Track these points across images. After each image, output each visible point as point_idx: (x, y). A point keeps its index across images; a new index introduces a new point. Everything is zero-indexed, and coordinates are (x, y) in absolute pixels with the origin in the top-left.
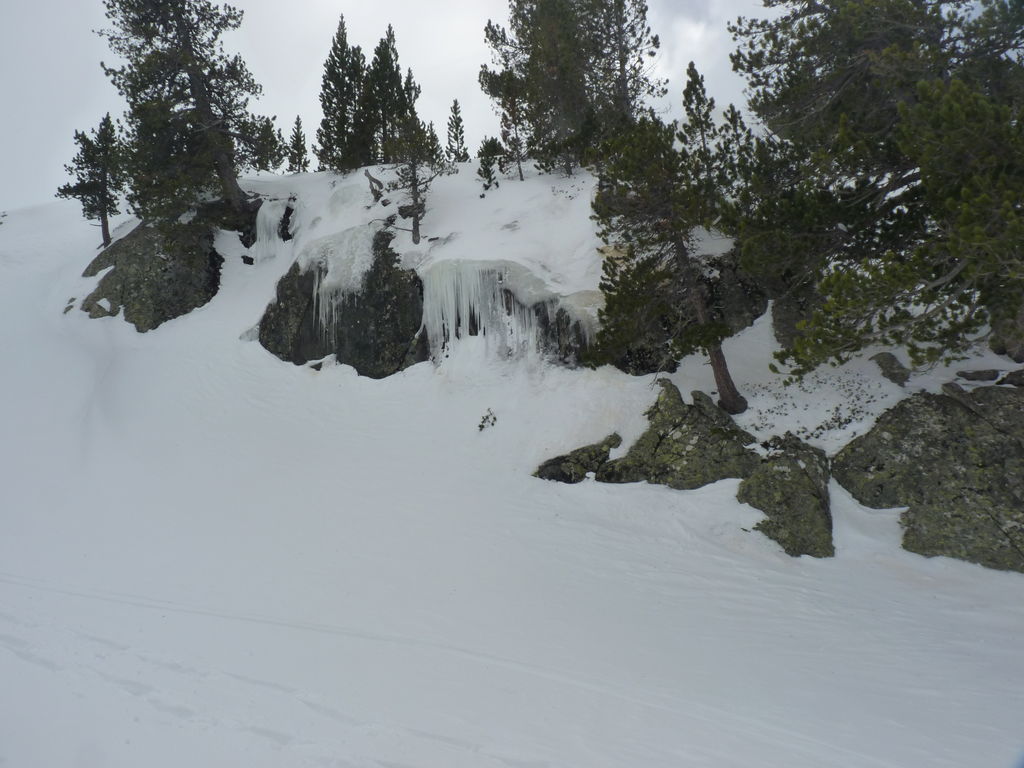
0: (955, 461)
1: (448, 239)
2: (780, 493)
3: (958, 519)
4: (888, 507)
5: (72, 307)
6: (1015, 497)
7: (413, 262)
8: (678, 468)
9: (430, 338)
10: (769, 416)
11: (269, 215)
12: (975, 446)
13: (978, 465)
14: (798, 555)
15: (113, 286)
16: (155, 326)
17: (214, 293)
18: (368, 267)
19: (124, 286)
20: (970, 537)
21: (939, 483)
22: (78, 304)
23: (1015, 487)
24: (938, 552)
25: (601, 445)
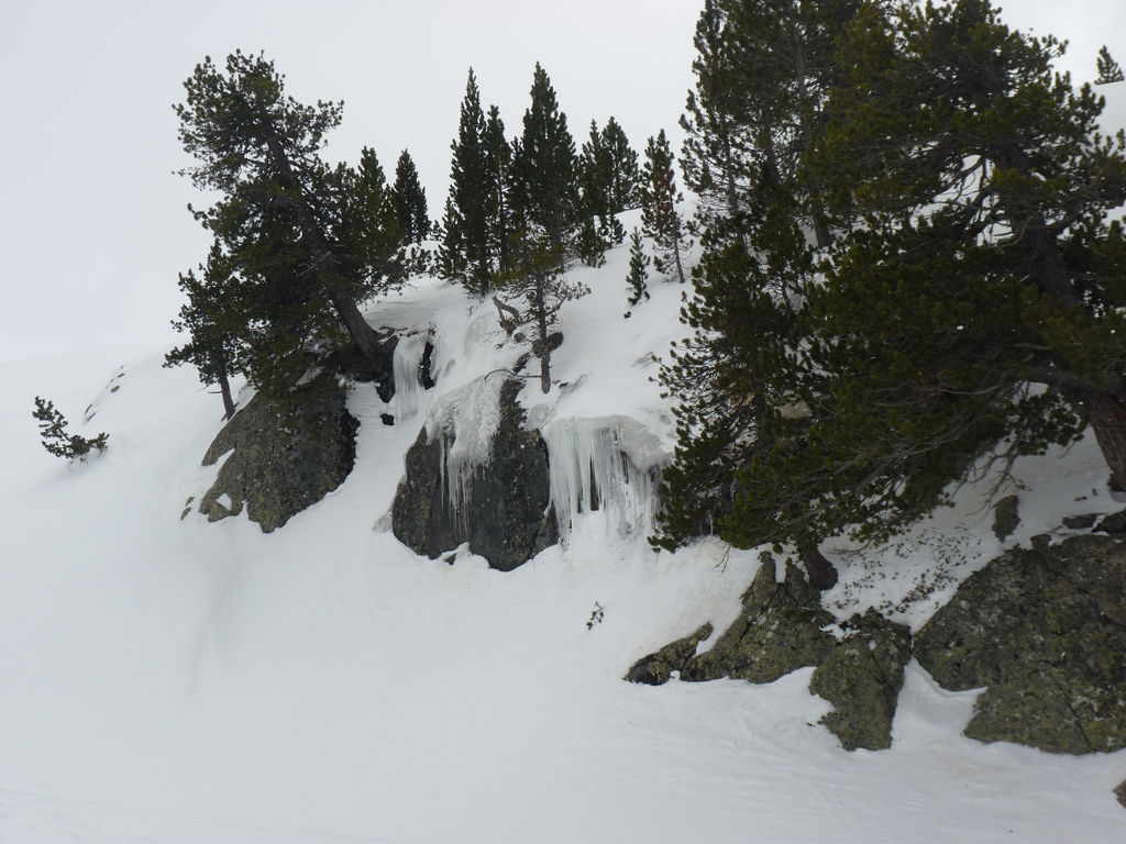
0: (1034, 629)
1: (576, 385)
2: (845, 681)
3: (1030, 697)
4: (967, 689)
5: (189, 509)
6: (1089, 669)
7: (538, 419)
8: (757, 659)
9: (558, 515)
10: (855, 590)
11: (406, 356)
12: (1053, 610)
13: (1056, 633)
14: (853, 750)
15: (233, 478)
16: (282, 523)
17: (349, 470)
18: (494, 429)
19: (245, 475)
20: (1037, 718)
21: (1016, 657)
22: (196, 504)
23: (1088, 655)
24: (999, 737)
25: (689, 639)
